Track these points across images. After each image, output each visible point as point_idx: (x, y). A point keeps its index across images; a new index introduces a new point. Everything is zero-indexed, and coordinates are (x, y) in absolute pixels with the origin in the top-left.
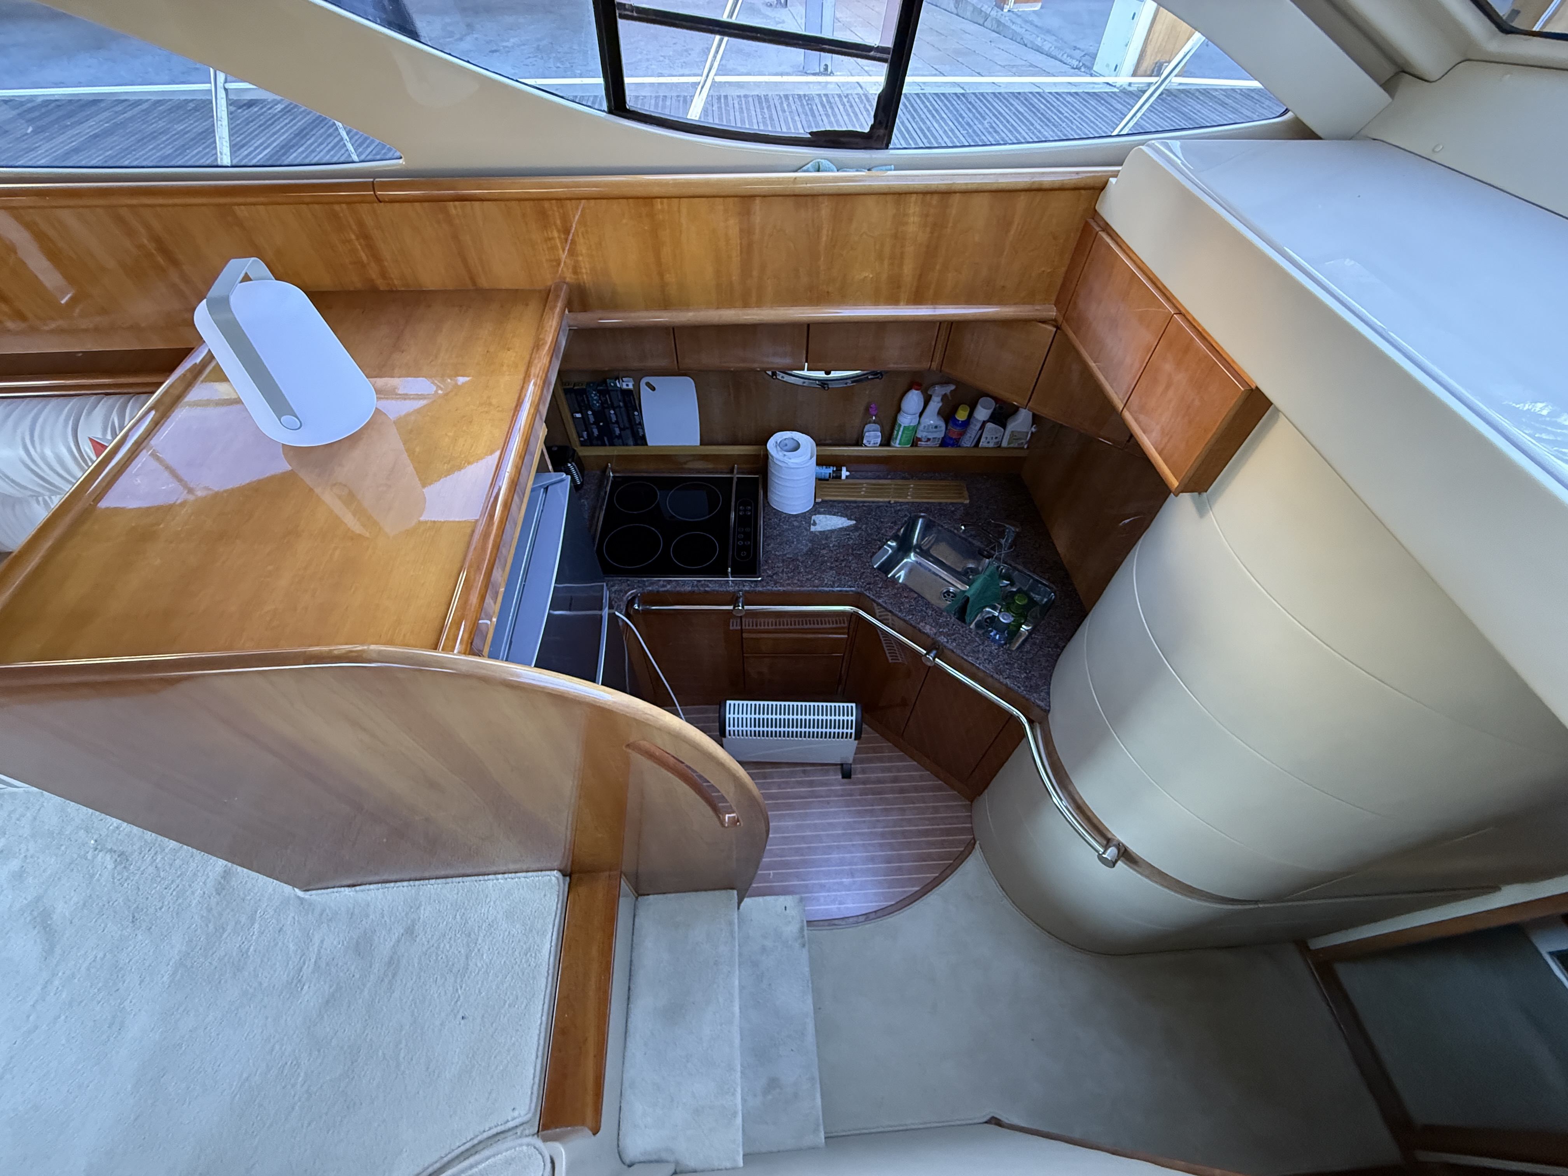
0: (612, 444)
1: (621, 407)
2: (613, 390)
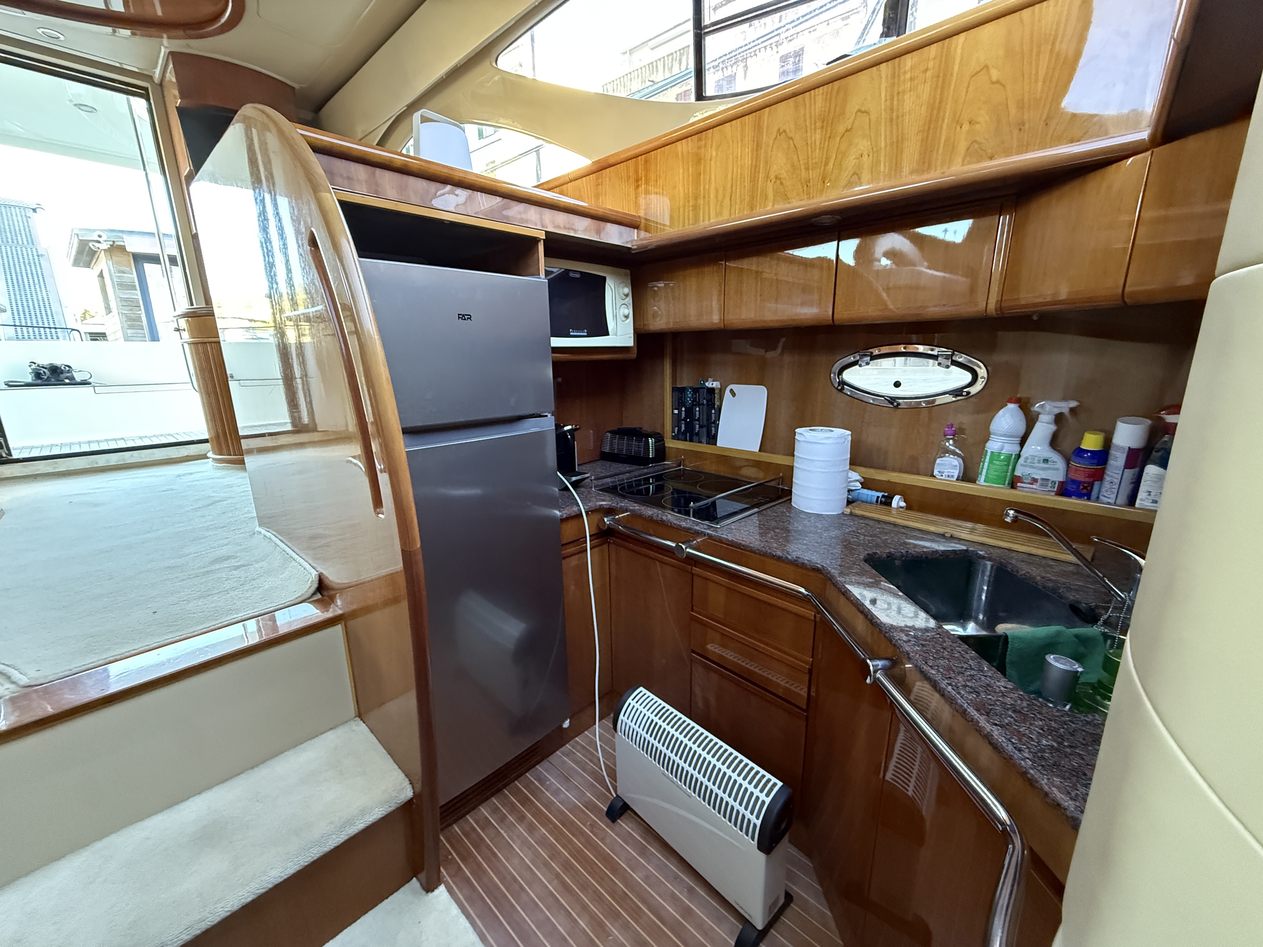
0: (691, 440)
1: (704, 405)
2: (701, 388)
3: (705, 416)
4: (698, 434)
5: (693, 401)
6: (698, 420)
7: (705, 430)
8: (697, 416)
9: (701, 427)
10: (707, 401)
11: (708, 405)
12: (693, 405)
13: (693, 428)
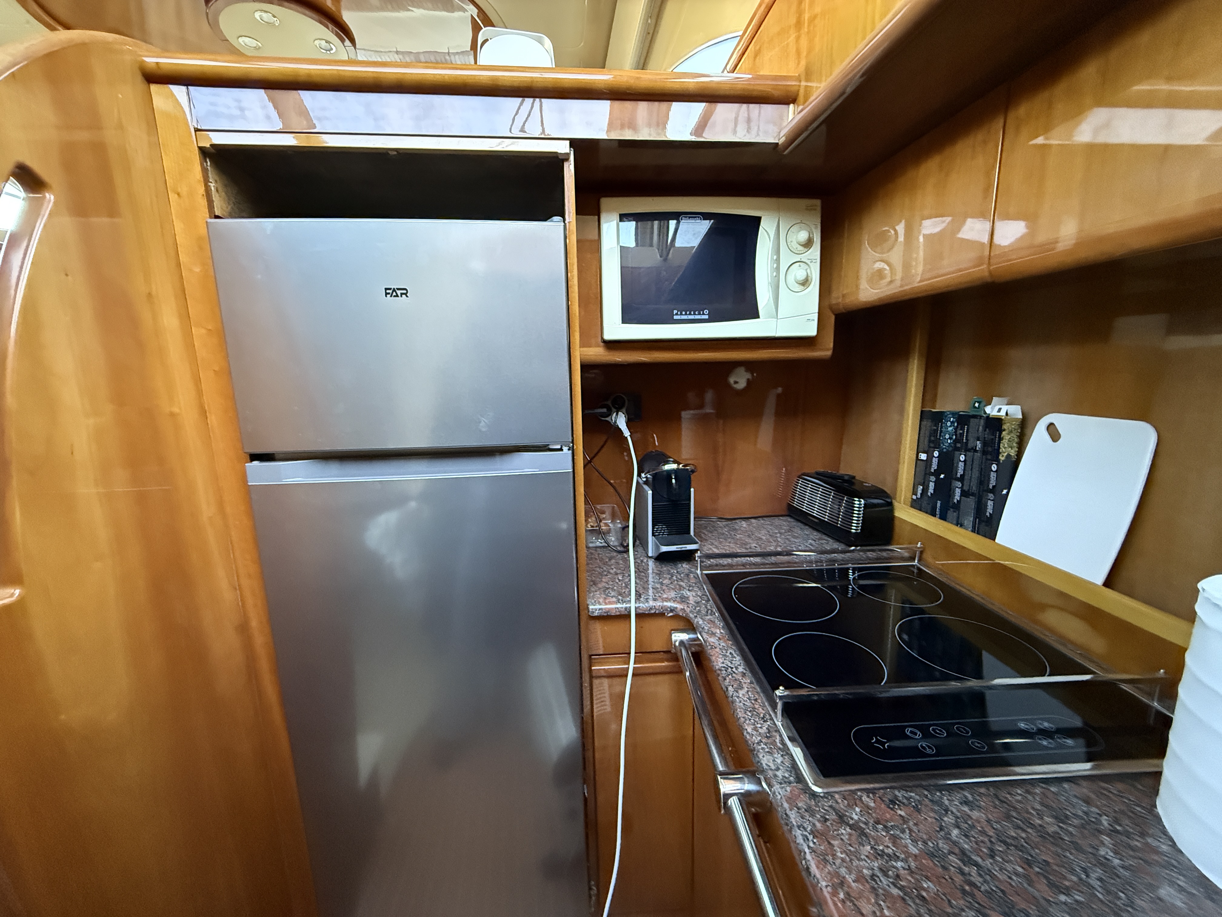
1: (976, 451)
2: (974, 417)
3: (976, 474)
4: (957, 507)
5: (956, 441)
6: (962, 479)
7: (971, 502)
8: (960, 472)
9: (964, 494)
10: (985, 444)
11: (984, 452)
12: (957, 449)
13: (950, 494)
